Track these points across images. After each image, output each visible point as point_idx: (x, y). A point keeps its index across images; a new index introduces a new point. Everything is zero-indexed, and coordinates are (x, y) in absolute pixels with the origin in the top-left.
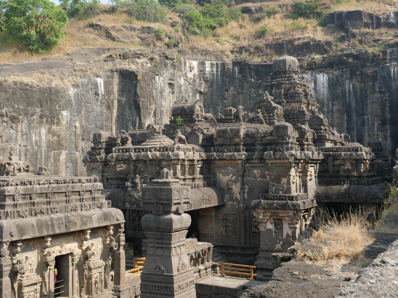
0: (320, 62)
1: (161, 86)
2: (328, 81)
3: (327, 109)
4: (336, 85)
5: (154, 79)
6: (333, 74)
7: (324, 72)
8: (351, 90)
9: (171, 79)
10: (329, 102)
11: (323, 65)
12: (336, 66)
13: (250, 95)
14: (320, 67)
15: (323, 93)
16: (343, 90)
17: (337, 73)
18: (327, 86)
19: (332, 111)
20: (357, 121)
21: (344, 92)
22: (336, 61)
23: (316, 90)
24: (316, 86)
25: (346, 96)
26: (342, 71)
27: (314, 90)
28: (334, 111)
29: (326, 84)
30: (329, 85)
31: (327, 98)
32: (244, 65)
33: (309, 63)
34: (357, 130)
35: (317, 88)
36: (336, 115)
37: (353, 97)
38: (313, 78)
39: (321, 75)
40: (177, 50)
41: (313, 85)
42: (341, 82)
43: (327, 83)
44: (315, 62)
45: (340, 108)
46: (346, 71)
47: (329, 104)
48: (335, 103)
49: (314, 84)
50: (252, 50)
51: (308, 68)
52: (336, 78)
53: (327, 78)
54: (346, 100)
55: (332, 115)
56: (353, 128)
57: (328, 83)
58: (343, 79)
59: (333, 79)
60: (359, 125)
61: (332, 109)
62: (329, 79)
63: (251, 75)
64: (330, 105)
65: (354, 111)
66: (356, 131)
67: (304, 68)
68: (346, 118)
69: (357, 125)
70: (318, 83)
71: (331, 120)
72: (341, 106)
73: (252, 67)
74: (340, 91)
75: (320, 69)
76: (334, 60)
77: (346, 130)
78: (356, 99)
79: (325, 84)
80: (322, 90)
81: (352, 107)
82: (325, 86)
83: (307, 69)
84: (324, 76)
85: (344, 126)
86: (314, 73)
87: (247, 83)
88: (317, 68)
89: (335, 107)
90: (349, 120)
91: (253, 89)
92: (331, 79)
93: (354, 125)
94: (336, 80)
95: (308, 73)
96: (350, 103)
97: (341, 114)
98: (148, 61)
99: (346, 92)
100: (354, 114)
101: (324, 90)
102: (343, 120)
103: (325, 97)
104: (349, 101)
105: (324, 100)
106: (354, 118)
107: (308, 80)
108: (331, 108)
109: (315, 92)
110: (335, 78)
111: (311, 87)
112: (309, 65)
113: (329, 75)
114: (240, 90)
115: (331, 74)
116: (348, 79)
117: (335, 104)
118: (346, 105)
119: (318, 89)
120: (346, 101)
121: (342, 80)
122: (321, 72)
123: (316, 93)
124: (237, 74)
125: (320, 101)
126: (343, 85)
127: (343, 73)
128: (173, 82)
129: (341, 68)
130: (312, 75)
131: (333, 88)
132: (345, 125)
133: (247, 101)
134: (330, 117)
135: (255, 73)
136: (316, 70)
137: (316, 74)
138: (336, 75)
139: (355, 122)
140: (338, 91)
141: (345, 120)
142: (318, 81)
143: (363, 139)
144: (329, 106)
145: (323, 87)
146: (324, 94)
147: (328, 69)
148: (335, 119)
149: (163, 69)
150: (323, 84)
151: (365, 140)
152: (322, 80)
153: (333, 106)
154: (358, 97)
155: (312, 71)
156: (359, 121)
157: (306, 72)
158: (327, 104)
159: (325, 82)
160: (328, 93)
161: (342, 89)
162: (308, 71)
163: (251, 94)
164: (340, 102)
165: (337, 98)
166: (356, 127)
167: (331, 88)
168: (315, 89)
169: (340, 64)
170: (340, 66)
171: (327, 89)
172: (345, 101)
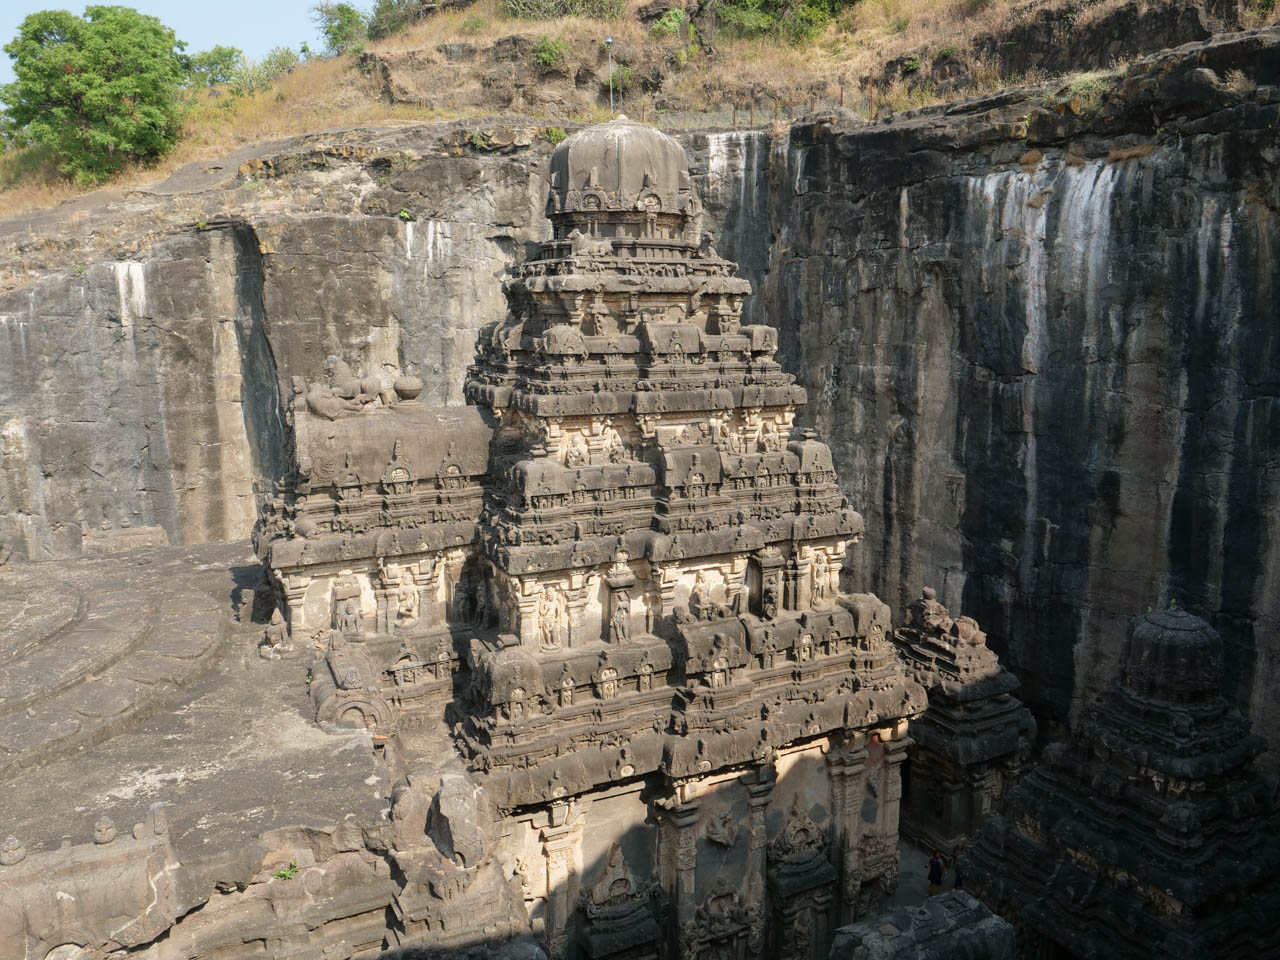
0: (1092, 104)
1: (435, 255)
2: (1113, 202)
3: (1099, 343)
4: (1150, 221)
5: (392, 233)
6: (1141, 167)
7: (1105, 155)
8: (1226, 251)
9: (499, 222)
10: (1106, 308)
11: (1102, 120)
12: (1162, 122)
13: (828, 264)
14: (1088, 131)
15: (1084, 262)
16: (1185, 250)
17: (1159, 157)
18: (1107, 226)
19: (1121, 353)
20: (1242, 419)
21: (1186, 263)
22: (1159, 94)
23: (1053, 248)
24: (1055, 228)
25: (1195, 283)
26: (1187, 148)
27: (1046, 246)
28: (1131, 356)
29: (1101, 220)
30: (1115, 222)
31: (1099, 291)
32: (818, 138)
33: (1041, 117)
34: (1236, 464)
35: (1059, 240)
36: (1136, 373)
37: (1232, 291)
38: (1051, 188)
39: (1091, 169)
40: (656, 100)
41: (1042, 221)
42: (1177, 209)
43: (1107, 212)
44: (1067, 107)
45: (1158, 343)
46: (1208, 144)
47: (1106, 315)
48: (1135, 315)
49: (1048, 218)
50: (925, 68)
51: (1035, 138)
52: (1155, 183)
53: (1111, 188)
54: (1193, 301)
55: (1121, 372)
56: (1214, 447)
57: (1112, 212)
58: (1187, 191)
59: (1136, 193)
60: (1249, 442)
61: (1122, 346)
62: (1117, 194)
63: (837, 179)
64: (1114, 324)
65: (1234, 363)
66: (1226, 468)
67: (1016, 139)
68: (1184, 393)
69: (1240, 435)
70: (1063, 215)
71: (1112, 398)
72: (1168, 332)
73: (840, 146)
74: (1167, 256)
75: (1091, 141)
76: (1150, 91)
77: (1179, 453)
78: (1249, 303)
79: (1096, 219)
80: (1079, 247)
81: (1221, 343)
82: (1095, 227)
83: (1031, 145)
84: (1098, 177)
85: (1171, 434)
86: (1062, 163)
87: (822, 211)
88: (1078, 137)
89: (1134, 335)
90: (1201, 410)
91: (839, 238)
92: (1127, 190)
93: (1225, 439)
94: (1155, 198)
95: (1036, 161)
96: (1214, 322)
97: (1160, 374)
98: (364, 175)
99: (1194, 264)
100: (1231, 380)
101: (1087, 247)
102: (1170, 402)
103: (1091, 285)
104: (1208, 307)
105: (1083, 296)
106: (1230, 402)
107: (1026, 200)
108: (1116, 339)
109: (1045, 259)
110: (1148, 187)
111: (1034, 230)
112: (1040, 123)
113: (1125, 168)
114: (804, 242)
115: (1133, 165)
116: (1214, 189)
117: (1139, 320)
118: (1191, 328)
119: (1060, 245)
120: (1192, 311)
121: (1181, 196)
122: (1092, 156)
123: (1049, 263)
124: (798, 177)
125: (1067, 301)
126: (1185, 225)
127: (1189, 157)
128: (510, 232)
129: (1184, 134)
130: (1052, 171)
131: (1134, 241)
132: (1181, 430)
133: (818, 285)
134: (1110, 381)
135: (849, 169)
136: (1072, 144)
137: (1069, 164)
138: (1156, 170)
139: (1232, 422)
140: (1157, 255)
141: (1182, 404)
142: (1066, 203)
143: (1265, 517)
144: (1108, 327)
145: (1087, 235)
146: (1084, 269)
147: (1128, 137)
148: (1130, 395)
149: (452, 193)
150: (1087, 216)
151: (1273, 522)
152: (1086, 198)
153: (1126, 327)
154: (1261, 288)
155: (1054, 152)
156: (1251, 417)
157: (1024, 157)
158: (1097, 320)
159: (1097, 207)
160: (1106, 265)
161: (1179, 247)
162: (1035, 153)
163: (832, 255)
164: (1164, 312)
165: (1147, 293)
166: (1230, 448)
167: (1126, 236)
168: (1048, 243)
169: (1180, 108)
170: (1182, 119)
171: (1104, 243)
172: (1187, 308)
